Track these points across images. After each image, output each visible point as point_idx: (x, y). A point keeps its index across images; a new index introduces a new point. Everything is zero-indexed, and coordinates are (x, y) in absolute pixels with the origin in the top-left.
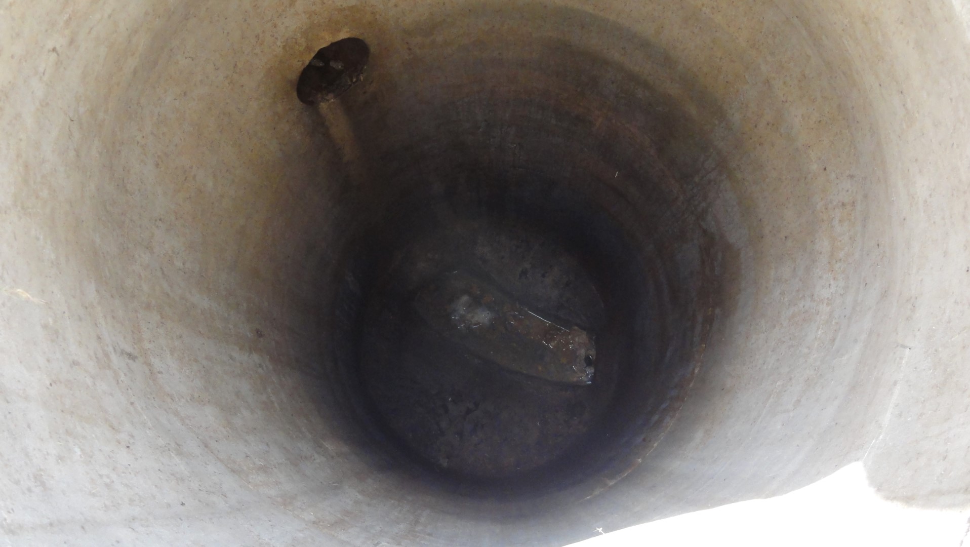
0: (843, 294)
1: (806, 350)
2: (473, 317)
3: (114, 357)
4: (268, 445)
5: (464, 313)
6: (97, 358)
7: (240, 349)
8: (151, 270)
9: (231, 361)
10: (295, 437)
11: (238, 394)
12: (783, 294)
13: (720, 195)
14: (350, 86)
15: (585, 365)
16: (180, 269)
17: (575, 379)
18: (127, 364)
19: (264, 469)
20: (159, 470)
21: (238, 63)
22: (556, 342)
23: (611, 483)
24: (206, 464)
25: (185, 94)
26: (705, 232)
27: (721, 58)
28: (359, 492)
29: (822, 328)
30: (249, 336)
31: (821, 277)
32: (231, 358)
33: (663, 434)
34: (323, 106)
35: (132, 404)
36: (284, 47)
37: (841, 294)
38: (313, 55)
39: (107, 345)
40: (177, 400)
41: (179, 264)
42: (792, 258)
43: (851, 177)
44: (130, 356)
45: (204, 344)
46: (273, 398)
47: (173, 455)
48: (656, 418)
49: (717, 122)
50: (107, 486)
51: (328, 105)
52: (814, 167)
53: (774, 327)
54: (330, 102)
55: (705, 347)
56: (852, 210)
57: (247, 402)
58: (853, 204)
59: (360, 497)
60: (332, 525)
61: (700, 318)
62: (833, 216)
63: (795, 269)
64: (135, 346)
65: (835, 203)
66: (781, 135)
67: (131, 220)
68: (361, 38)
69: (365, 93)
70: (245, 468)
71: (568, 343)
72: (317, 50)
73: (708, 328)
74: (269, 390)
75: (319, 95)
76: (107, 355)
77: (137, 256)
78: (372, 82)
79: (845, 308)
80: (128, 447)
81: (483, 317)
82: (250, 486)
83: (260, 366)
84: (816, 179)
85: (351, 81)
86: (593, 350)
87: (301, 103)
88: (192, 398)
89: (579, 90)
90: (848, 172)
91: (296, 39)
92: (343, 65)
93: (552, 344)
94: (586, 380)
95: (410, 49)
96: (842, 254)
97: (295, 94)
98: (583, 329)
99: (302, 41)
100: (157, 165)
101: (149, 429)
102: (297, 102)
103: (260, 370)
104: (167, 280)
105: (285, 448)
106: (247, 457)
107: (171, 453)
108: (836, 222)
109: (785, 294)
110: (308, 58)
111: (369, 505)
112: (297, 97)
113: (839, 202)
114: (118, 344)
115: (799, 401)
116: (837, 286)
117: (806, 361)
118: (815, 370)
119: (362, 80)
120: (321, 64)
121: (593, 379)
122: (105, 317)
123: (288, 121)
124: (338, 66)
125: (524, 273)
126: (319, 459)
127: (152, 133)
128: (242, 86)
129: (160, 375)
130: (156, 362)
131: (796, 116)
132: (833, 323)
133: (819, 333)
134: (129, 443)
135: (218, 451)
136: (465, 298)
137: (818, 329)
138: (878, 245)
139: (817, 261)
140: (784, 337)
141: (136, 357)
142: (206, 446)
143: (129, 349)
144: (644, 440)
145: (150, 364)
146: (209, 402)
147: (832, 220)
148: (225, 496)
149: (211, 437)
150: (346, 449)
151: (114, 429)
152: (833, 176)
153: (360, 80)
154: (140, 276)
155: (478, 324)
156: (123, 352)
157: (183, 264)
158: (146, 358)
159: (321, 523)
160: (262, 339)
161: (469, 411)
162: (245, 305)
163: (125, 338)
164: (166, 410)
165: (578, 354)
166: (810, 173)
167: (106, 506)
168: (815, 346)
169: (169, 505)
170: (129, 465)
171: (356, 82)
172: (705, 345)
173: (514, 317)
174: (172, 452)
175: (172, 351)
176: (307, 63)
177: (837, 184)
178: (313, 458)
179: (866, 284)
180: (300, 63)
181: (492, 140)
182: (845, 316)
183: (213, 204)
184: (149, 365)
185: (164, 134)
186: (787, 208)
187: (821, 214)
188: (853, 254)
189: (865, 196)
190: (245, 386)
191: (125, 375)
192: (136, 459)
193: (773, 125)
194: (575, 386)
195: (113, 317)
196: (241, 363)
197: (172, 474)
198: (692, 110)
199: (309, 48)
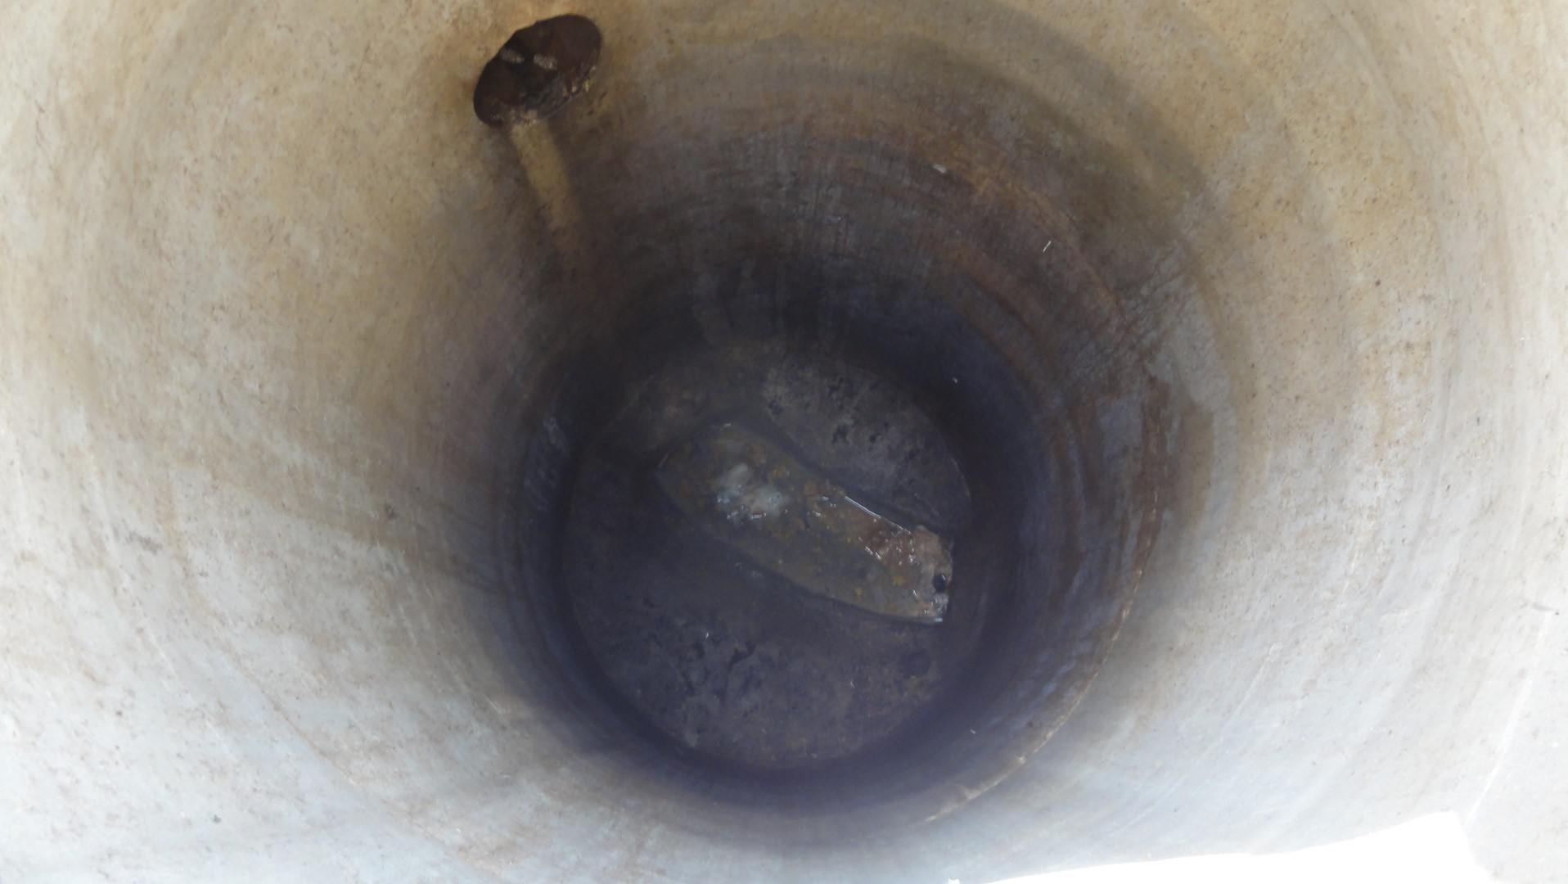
0: (1401, 501)
1: (1326, 595)
2: (752, 501)
3: (112, 546)
4: (391, 705)
5: (738, 493)
6: (75, 547)
7: (355, 537)
8: (200, 394)
9: (336, 557)
10: (440, 691)
11: (344, 615)
12: (1286, 493)
13: (1185, 321)
14: (566, 99)
15: (934, 590)
16: (253, 396)
17: (915, 613)
18: (140, 559)
19: (379, 750)
20: (178, 755)
21: (372, 44)
22: (888, 549)
23: (972, 795)
24: (273, 740)
25: (276, 91)
26: (1152, 380)
27: (1204, 85)
28: (545, 791)
29: (1358, 558)
30: (372, 515)
31: (1358, 470)
32: (337, 551)
33: (1063, 717)
34: (519, 131)
35: (140, 631)
36: (455, 22)
37: (1396, 502)
38: (504, 40)
39: (101, 525)
40: (231, 623)
41: (252, 386)
42: (1306, 434)
43: (1427, 298)
44: (148, 544)
45: (289, 526)
46: (408, 624)
47: (209, 725)
48: (1050, 688)
49: (1187, 194)
50: (64, 791)
51: (527, 129)
52: (1359, 279)
53: (1269, 549)
54: (530, 124)
55: (1142, 575)
56: (1425, 357)
57: (360, 629)
58: (1428, 345)
59: (546, 799)
60: (493, 853)
61: (1135, 525)
62: (1388, 365)
63: (1310, 451)
64: (160, 527)
65: (1393, 343)
66: (1301, 221)
67: (168, 305)
68: (590, 16)
69: (591, 113)
70: (345, 747)
71: (907, 552)
72: (511, 31)
73: (1149, 543)
74: (401, 609)
75: (513, 112)
76: (98, 542)
77: (174, 369)
78: (604, 94)
79: (1404, 527)
80: (119, 713)
81: (768, 502)
82: (351, 780)
83: (389, 567)
84: (1360, 299)
85: (569, 89)
86: (949, 566)
87: (481, 123)
88: (260, 621)
89: (955, 129)
90: (1420, 291)
91: (476, 10)
92: (556, 63)
93: (882, 552)
94: (933, 614)
95: (671, 42)
96: (1400, 432)
97: (470, 107)
98: (934, 529)
99: (486, 14)
100: (220, 212)
101: (169, 677)
102: (473, 118)
103: (387, 575)
104: (228, 414)
105: (421, 712)
106: (351, 727)
107: (207, 723)
108: (1393, 376)
109: (1289, 493)
110: (495, 45)
111: (561, 814)
112: (473, 113)
113: (1400, 341)
114: (124, 521)
115: (1313, 682)
116: (1389, 487)
117: (1327, 614)
118: (1344, 630)
119: (587, 89)
120: (519, 60)
121: (947, 613)
122: (102, 473)
123: (456, 153)
124: (549, 64)
125: (842, 432)
126: (481, 731)
127: (212, 156)
128: (379, 86)
129: (202, 580)
130: (198, 557)
131: (1331, 189)
132: (1380, 550)
133: (1353, 565)
134: (123, 705)
135: (299, 717)
136: (741, 470)
137: (1351, 559)
138: (1478, 420)
139: (1353, 441)
140: (1286, 567)
141: (159, 546)
142: (277, 708)
143: (145, 531)
144: (1030, 725)
145: (186, 559)
146: (290, 628)
147: (1386, 372)
148: (302, 801)
149: (287, 692)
150: (526, 713)
151: (94, 679)
152: (1392, 296)
153: (584, 90)
154: (178, 405)
155: (761, 513)
156: (132, 537)
157: (261, 386)
158: (178, 546)
159: (474, 850)
160: (393, 522)
161: (737, 657)
162: (368, 462)
163: (139, 511)
164: (207, 642)
165: (922, 572)
166: (1349, 289)
167: (54, 831)
168: (1345, 588)
169: (188, 823)
170: (118, 748)
171: (577, 92)
172: (1143, 570)
173: (821, 504)
174: (209, 720)
175: (229, 537)
176: (494, 53)
177: (1399, 310)
178: (470, 728)
179: (1449, 487)
180: (482, 54)
181: (801, 207)
182: (1403, 540)
183: (318, 286)
184: (184, 560)
185: (234, 158)
186: (1302, 347)
187: (1365, 360)
188: (1423, 434)
189: (1453, 334)
190: (358, 602)
191: (133, 578)
192: (133, 736)
193: (1288, 203)
194: (916, 625)
195: (120, 474)
196: (355, 562)
197: (205, 763)
198: (1146, 172)
199: (497, 28)
